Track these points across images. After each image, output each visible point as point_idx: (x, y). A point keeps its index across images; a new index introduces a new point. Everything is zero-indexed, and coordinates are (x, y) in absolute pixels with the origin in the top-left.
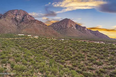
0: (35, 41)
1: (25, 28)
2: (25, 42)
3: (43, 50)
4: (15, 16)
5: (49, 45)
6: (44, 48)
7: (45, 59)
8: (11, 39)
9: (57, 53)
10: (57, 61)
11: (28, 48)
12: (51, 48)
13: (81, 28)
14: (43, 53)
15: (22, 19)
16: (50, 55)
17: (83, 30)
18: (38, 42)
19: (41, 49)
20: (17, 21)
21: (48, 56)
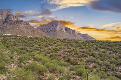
13: (71, 31)
15: (5, 20)
17: (73, 33)
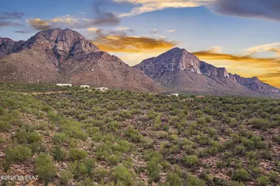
0: (98, 97)
1: (76, 72)
2: (72, 101)
3: (120, 123)
4: (53, 44)
5: (139, 107)
6: (125, 117)
7: (129, 152)
8: (35, 94)
9: (164, 130)
10: (168, 160)
11: (77, 118)
12: (145, 115)
13: (213, 71)
14: (123, 132)
15: (70, 52)
16: (143, 139)
17: (219, 76)
18: (108, 101)
19: (115, 119)
20: (58, 56)
21: (139, 141)
